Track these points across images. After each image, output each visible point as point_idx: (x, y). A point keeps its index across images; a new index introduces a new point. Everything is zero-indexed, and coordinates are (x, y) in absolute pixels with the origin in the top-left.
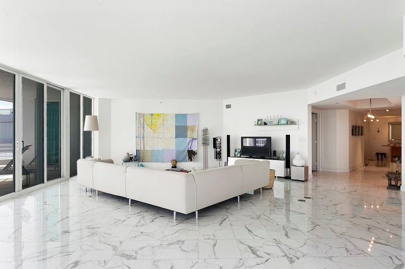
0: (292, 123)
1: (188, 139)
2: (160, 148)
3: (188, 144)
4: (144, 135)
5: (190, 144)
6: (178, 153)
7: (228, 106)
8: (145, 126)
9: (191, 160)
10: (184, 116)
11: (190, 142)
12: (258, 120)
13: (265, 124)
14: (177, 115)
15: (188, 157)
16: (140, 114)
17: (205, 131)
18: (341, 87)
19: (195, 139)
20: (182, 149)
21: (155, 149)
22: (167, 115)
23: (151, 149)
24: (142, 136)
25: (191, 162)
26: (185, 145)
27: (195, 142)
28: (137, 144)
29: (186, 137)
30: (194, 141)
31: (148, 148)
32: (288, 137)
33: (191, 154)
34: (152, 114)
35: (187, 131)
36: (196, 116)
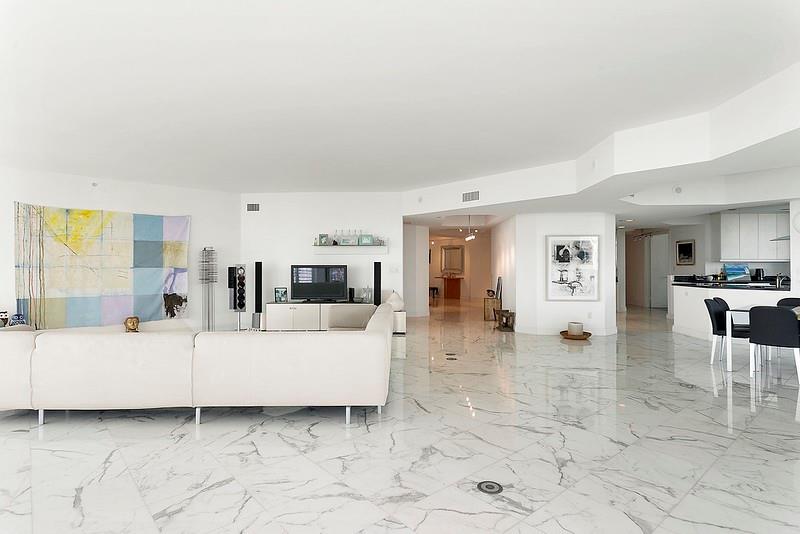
0: (380, 243)
1: (165, 271)
2: (92, 292)
3: (166, 281)
4: (41, 261)
5: (171, 279)
6: (141, 301)
7: (253, 207)
8: (48, 240)
9: (173, 315)
10: (158, 221)
11: (170, 276)
12: (321, 237)
13: (335, 243)
14: (137, 218)
15: (164, 310)
16: (29, 208)
17: (208, 254)
18: (468, 197)
19: (183, 270)
20: (151, 291)
21: (77, 293)
22: (111, 214)
23: (64, 295)
24: (35, 262)
25: (173, 320)
26: (157, 282)
27: (182, 278)
28: (18, 285)
29: (160, 265)
30: (179, 274)
31: (52, 293)
32: (378, 266)
33: (173, 303)
34: (67, 211)
35: (161, 252)
36: (183, 221)
